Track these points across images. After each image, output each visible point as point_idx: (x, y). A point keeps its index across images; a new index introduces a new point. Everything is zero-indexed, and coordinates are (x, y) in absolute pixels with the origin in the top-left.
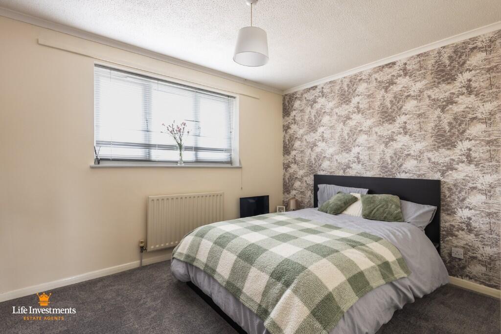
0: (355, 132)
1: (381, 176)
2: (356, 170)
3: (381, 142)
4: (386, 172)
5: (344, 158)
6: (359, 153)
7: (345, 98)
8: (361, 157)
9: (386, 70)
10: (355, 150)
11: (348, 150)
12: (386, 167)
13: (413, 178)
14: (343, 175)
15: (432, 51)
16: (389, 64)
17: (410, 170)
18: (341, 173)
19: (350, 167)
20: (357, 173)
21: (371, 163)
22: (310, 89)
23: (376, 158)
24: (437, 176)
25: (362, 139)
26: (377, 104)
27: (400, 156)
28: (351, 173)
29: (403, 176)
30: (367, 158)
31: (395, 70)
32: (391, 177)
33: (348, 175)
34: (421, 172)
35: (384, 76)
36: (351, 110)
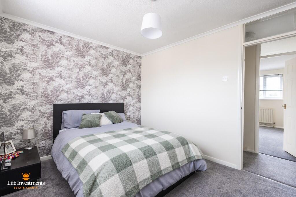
0: (87, 77)
1: (102, 102)
2: (87, 100)
3: (102, 85)
4: (104, 100)
5: (79, 92)
6: (90, 90)
8: (91, 92)
9: (104, 49)
10: (88, 88)
11: (83, 87)
12: (104, 98)
13: (114, 102)
14: (79, 103)
15: (121, 51)
16: (106, 47)
17: (114, 99)
18: (77, 102)
19: (84, 98)
20: (89, 101)
21: (97, 96)
23: (100, 93)
25: (92, 81)
26: (100, 64)
27: (109, 92)
28: (84, 101)
29: (111, 102)
30: (94, 93)
31: (108, 52)
32: (106, 102)
33: (82, 103)
35: (104, 52)
36: (85, 62)
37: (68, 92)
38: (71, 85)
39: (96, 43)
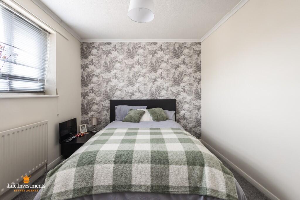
0: (136, 75)
1: (151, 99)
2: (137, 96)
3: (151, 81)
4: (153, 97)
5: (130, 89)
6: (139, 87)
7: (131, 54)
8: (140, 89)
9: (153, 45)
10: (137, 85)
11: (133, 85)
12: (153, 94)
13: (164, 99)
14: (130, 99)
15: (172, 43)
16: (154, 43)
17: (164, 95)
18: (128, 98)
19: (134, 95)
20: (138, 98)
21: (146, 92)
22: (105, 43)
23: (148, 90)
24: (174, 98)
25: (141, 79)
26: (149, 61)
27: (158, 89)
28: (135, 98)
29: (161, 98)
30: (143, 90)
31: (157, 47)
32: (155, 99)
33: (133, 99)
34: (168, 96)
35: (153, 48)
36: (134, 62)
37: (121, 90)
38: (123, 84)
39: (144, 41)
